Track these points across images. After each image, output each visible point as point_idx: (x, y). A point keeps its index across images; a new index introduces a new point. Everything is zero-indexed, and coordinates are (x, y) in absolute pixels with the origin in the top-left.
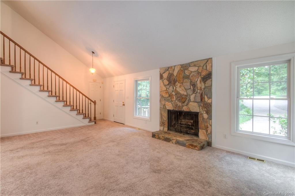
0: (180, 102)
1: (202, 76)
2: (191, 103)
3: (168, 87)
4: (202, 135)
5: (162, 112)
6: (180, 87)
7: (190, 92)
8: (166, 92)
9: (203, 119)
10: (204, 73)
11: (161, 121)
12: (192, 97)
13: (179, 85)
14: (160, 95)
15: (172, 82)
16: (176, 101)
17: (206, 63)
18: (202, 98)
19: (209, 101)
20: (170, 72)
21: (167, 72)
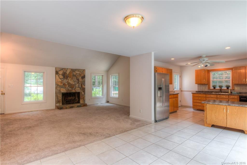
0: (70, 88)
1: (82, 76)
2: (77, 88)
3: (63, 79)
4: (81, 101)
5: (58, 95)
6: (71, 80)
7: (76, 83)
8: (61, 83)
9: (82, 95)
10: (82, 75)
11: (57, 100)
12: (77, 85)
13: (70, 79)
14: (56, 84)
15: (66, 77)
16: (68, 88)
17: (83, 71)
18: (82, 86)
19: (84, 87)
20: (64, 71)
21: (62, 71)
